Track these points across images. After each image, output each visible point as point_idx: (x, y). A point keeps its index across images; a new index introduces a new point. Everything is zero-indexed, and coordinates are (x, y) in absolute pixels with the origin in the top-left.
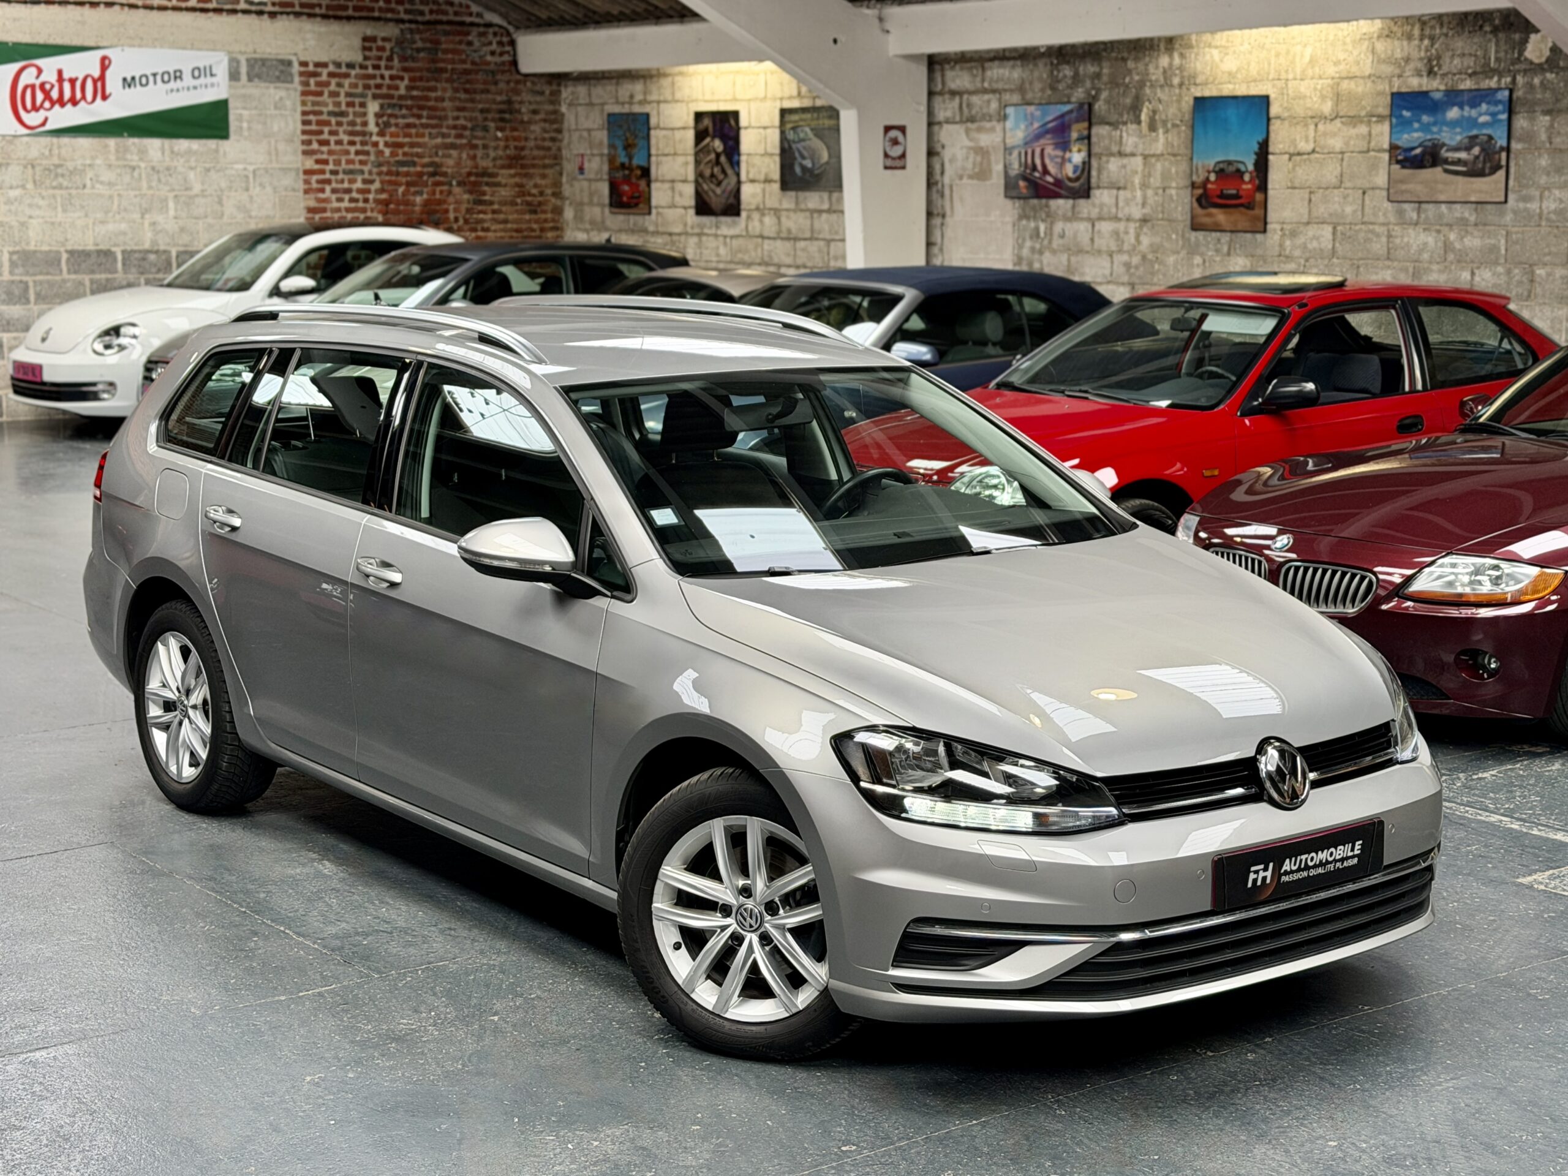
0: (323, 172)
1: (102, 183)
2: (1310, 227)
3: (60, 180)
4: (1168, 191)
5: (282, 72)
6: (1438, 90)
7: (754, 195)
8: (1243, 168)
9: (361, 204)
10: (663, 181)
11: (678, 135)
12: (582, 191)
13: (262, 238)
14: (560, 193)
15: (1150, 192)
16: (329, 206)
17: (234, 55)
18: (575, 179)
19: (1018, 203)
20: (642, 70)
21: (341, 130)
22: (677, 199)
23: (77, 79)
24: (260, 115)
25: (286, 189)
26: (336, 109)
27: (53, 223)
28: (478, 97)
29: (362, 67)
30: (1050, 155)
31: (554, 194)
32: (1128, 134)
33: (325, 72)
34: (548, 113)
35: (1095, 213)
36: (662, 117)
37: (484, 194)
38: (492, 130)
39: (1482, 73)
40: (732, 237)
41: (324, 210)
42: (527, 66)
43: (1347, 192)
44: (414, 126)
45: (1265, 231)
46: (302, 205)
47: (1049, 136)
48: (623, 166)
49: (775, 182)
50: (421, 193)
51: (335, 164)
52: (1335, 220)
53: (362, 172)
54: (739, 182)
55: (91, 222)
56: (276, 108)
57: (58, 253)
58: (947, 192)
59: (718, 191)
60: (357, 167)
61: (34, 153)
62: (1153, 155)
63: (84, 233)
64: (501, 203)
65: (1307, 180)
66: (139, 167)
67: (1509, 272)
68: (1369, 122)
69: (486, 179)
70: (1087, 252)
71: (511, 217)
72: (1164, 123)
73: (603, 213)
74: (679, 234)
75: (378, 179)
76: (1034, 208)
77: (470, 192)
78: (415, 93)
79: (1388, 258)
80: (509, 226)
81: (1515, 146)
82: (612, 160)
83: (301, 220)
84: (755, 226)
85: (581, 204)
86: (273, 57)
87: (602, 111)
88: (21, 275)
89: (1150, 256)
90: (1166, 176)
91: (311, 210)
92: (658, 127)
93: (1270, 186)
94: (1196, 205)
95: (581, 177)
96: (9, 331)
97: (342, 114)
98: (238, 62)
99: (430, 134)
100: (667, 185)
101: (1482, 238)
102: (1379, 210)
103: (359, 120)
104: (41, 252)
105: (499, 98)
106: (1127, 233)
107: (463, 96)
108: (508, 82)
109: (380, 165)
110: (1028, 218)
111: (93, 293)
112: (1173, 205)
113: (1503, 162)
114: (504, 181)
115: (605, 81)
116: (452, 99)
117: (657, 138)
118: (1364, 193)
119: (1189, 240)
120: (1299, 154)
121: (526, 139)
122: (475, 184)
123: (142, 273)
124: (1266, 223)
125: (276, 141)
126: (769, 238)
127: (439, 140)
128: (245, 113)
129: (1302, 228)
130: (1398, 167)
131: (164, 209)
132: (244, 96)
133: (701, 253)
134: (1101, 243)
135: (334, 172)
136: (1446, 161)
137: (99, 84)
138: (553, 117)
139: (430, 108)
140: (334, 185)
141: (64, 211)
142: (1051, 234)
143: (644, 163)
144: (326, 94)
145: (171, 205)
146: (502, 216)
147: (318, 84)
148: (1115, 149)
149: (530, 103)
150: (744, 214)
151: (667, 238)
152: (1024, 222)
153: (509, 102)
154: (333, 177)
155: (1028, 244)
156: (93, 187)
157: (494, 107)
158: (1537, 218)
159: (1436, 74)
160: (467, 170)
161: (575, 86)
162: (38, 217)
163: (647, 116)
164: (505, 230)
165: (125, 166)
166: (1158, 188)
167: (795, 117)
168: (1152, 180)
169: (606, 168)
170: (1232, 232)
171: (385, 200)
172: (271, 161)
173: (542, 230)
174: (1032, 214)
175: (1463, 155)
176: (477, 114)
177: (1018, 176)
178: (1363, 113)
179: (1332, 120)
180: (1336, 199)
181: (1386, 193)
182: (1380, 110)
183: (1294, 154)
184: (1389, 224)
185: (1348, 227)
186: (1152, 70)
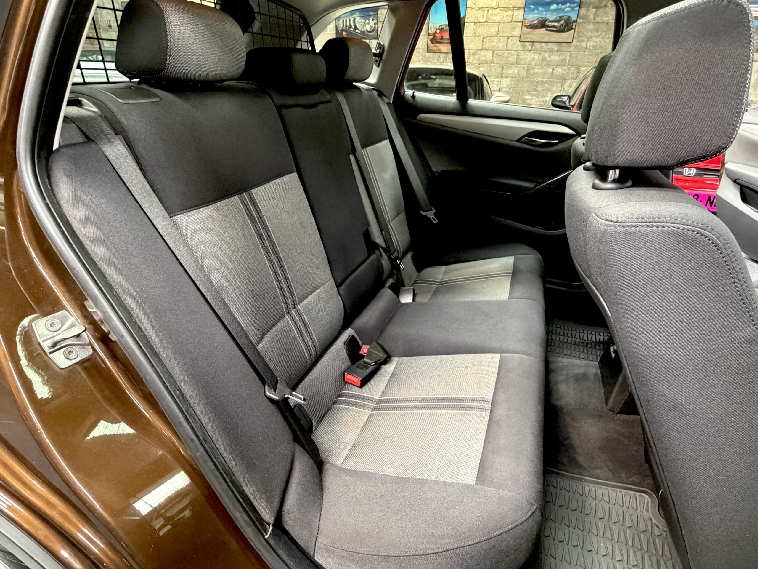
2: (482, 51)
30: (358, 21)
43: (500, 38)
47: (357, 13)
52: (493, 49)
65: (482, 33)
67: (569, 69)
68: (513, 11)
79: (517, 64)
81: (579, 21)
93: (464, 35)
94: (430, 42)
101: (559, 56)
102: (514, 45)
113: (574, 27)
118: (508, 38)
119: (425, 56)
120: (479, 22)
129: (478, 52)
130: (525, 28)
136: (548, 26)
158: (584, 49)
175: (556, 24)
177: (342, 30)
178: (511, 6)
179: (495, 9)
180: (495, 41)
181: (518, 39)
182: (519, 5)
183: (477, 23)
184: (518, 50)
185: (500, 52)
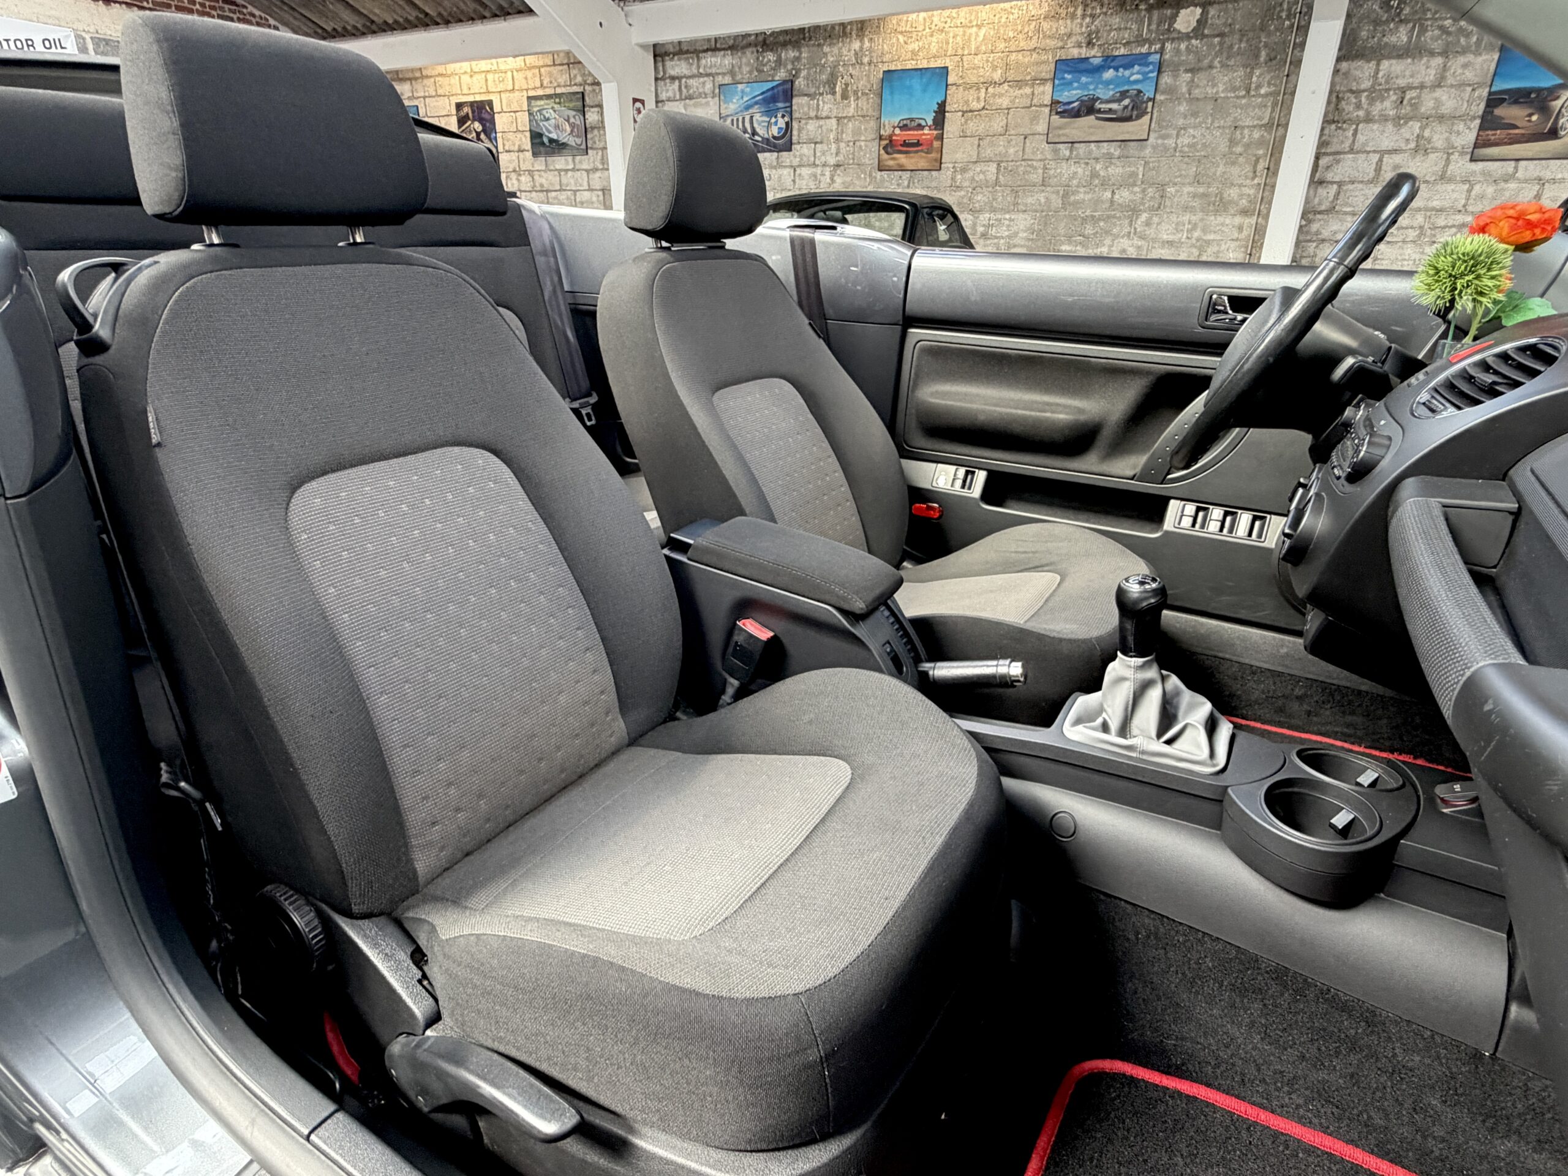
2: (978, 164)
4: (857, 143)
6: (1094, 57)
7: (510, 161)
8: (923, 123)
11: (444, 120)
15: (842, 145)
17: (78, 34)
20: (408, 71)
30: (757, 120)
32: (824, 103)
35: (796, 162)
36: (428, 109)
39: (1134, 42)
43: (1010, 137)
45: (940, 169)
47: (756, 107)
49: (528, 150)
52: (999, 159)
54: (497, 152)
62: (845, 118)
65: (977, 130)
67: (1144, 191)
68: (1033, 86)
70: (790, 190)
72: (856, 92)
79: (1043, 185)
81: (1159, 97)
84: (514, 183)
90: (857, 132)
92: (427, 115)
93: (946, 136)
94: (882, 152)
98: (84, 39)
101: (1123, 167)
102: (1038, 149)
106: (823, 175)
112: (862, 153)
113: (1149, 110)
118: (1025, 138)
119: (876, 178)
120: (971, 111)
124: (941, 163)
126: (525, 191)
129: (971, 166)
130: (1057, 117)
134: (801, 183)
136: (1099, 111)
148: (813, 114)
158: (1171, 150)
159: (1094, 45)
163: (417, 107)
166: (849, 141)
167: (542, 102)
168: (844, 135)
170: (911, 171)
175: (1114, 106)
178: (1028, 78)
179: (1000, 84)
180: (1001, 143)
181: (1045, 137)
182: (1045, 74)
183: (967, 111)
184: (1045, 160)
185: (1010, 164)
186: (845, 53)
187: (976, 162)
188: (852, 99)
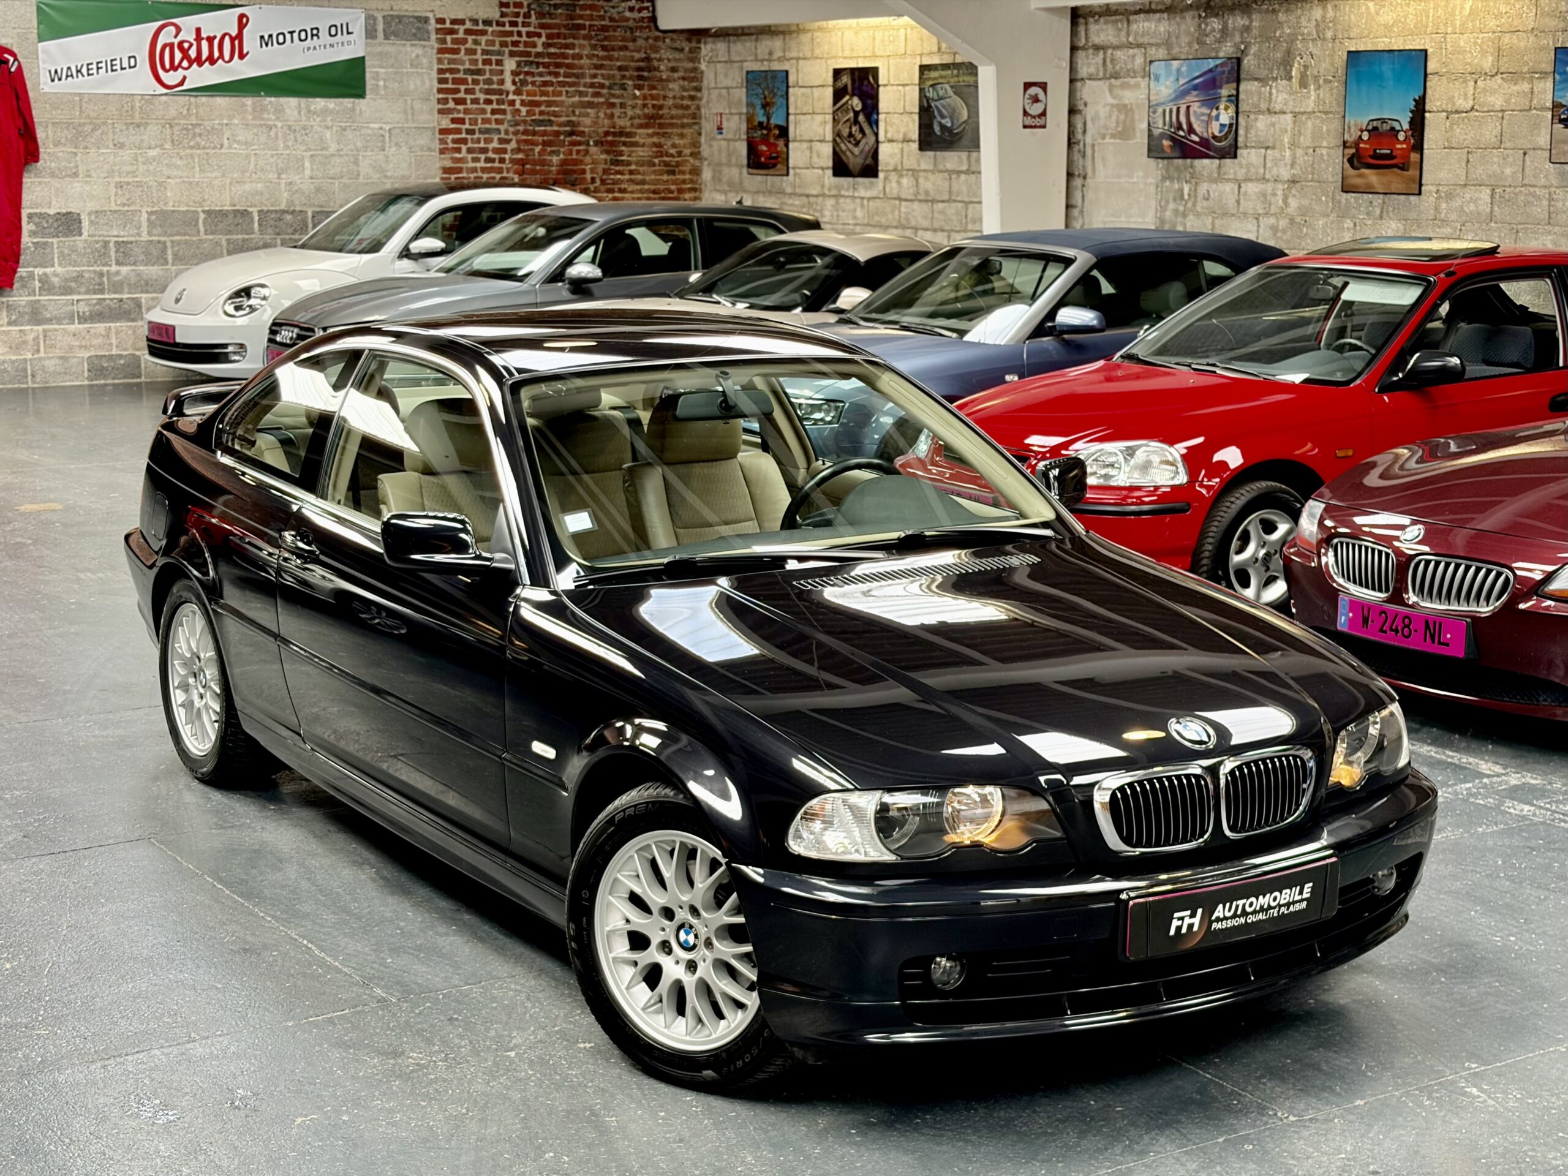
0: (459, 131)
1: (239, 142)
2: (1467, 189)
3: (198, 139)
4: (1319, 151)
5: (419, 29)
7: (892, 156)
8: (1398, 128)
9: (497, 165)
10: (801, 141)
11: (817, 92)
12: (720, 150)
13: (395, 198)
14: (699, 153)
15: (1299, 152)
16: (464, 166)
17: (370, 13)
18: (713, 139)
19: (1162, 163)
20: (782, 25)
21: (477, 88)
22: (815, 159)
23: (215, 37)
24: (396, 73)
25: (422, 150)
26: (473, 67)
27: (191, 183)
28: (616, 54)
29: (498, 24)
30: (1195, 112)
31: (692, 154)
32: (1278, 91)
33: (462, 28)
34: (686, 70)
35: (1241, 173)
36: (800, 75)
37: (621, 154)
38: (630, 89)
40: (869, 199)
41: (460, 170)
42: (665, 22)
43: (1506, 152)
44: (551, 84)
45: (1420, 193)
46: (438, 165)
47: (1195, 93)
48: (761, 124)
49: (914, 141)
50: (557, 153)
51: (470, 124)
52: (1493, 182)
53: (498, 131)
54: (877, 142)
55: (228, 181)
56: (412, 66)
57: (196, 212)
58: (1089, 151)
59: (856, 151)
60: (494, 126)
61: (173, 112)
62: (1304, 113)
63: (221, 193)
64: (637, 164)
65: (1465, 140)
66: (276, 126)
68: (1531, 79)
69: (623, 139)
70: (1233, 215)
71: (647, 178)
72: (1316, 78)
73: (741, 173)
74: (816, 196)
75: (514, 138)
76: (1177, 169)
77: (608, 152)
78: (552, 50)
79: (1549, 223)
80: (646, 187)
82: (750, 119)
83: (437, 180)
84: (893, 188)
85: (720, 164)
86: (411, 14)
87: (742, 68)
88: (159, 235)
89: (1298, 220)
90: (1317, 135)
91: (446, 170)
92: (797, 85)
93: (1425, 146)
94: (1347, 165)
95: (720, 137)
96: (147, 292)
97: (479, 72)
98: (375, 19)
99: (567, 92)
100: (805, 145)
102: (1540, 171)
103: (495, 78)
104: (179, 212)
105: (637, 56)
106: (1275, 194)
107: (601, 53)
108: (647, 39)
109: (517, 124)
110: (1170, 178)
111: (230, 253)
112: (1323, 166)
114: (642, 141)
115: (744, 38)
116: (589, 57)
117: (795, 95)
118: (1525, 154)
119: (1340, 202)
120: (1457, 112)
121: (665, 97)
122: (612, 144)
123: (278, 234)
124: (1421, 185)
125: (412, 100)
126: (906, 200)
127: (576, 99)
128: (383, 70)
129: (1459, 190)
130: (1561, 126)
131: (301, 169)
132: (380, 54)
133: (838, 216)
134: (1247, 205)
135: (469, 132)
137: (237, 42)
138: (692, 75)
139: (568, 66)
140: (470, 145)
141: (202, 171)
142: (1195, 196)
143: (782, 123)
144: (463, 52)
145: (307, 164)
146: (639, 177)
147: (454, 41)
148: (1264, 106)
149: (669, 60)
150: (881, 175)
151: (805, 200)
152: (1168, 183)
153: (648, 59)
154: (469, 137)
155: (1172, 206)
156: (230, 147)
157: (632, 64)
160: (606, 129)
161: (714, 42)
162: (176, 177)
163: (787, 72)
164: (641, 191)
165: (261, 125)
166: (1308, 148)
167: (934, 74)
168: (1302, 138)
169: (744, 127)
170: (1385, 194)
171: (522, 159)
172: (407, 121)
173: (680, 191)
174: (1176, 175)
176: (616, 72)
177: (1162, 136)
178: (1525, 69)
179: (1492, 76)
180: (1495, 160)
181: (1547, 154)
182: (1544, 65)
183: (1452, 112)
185: (1508, 190)
186: (1304, 23)
187: (1465, 185)
188: (1312, 87)
